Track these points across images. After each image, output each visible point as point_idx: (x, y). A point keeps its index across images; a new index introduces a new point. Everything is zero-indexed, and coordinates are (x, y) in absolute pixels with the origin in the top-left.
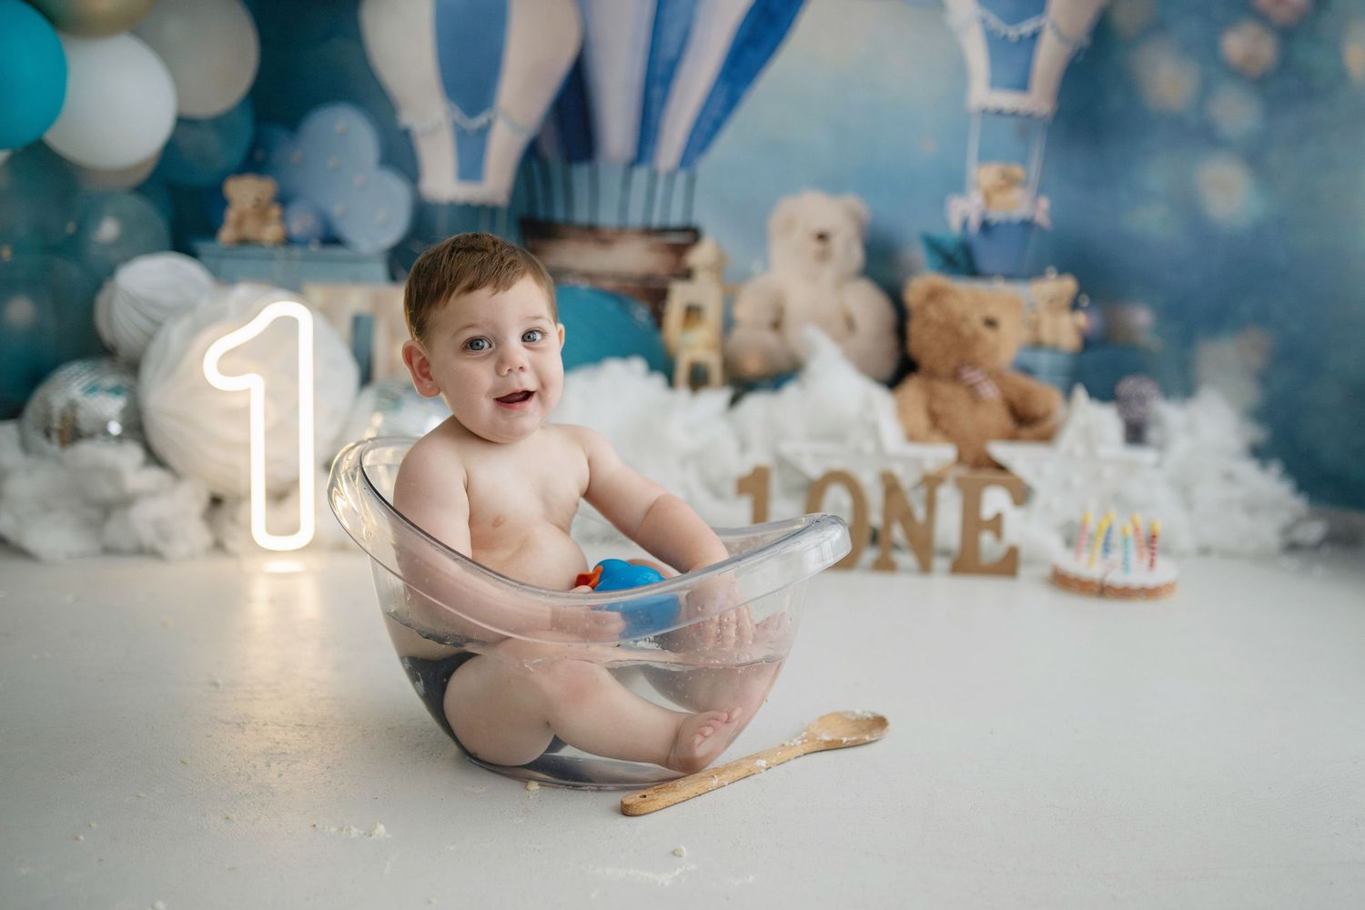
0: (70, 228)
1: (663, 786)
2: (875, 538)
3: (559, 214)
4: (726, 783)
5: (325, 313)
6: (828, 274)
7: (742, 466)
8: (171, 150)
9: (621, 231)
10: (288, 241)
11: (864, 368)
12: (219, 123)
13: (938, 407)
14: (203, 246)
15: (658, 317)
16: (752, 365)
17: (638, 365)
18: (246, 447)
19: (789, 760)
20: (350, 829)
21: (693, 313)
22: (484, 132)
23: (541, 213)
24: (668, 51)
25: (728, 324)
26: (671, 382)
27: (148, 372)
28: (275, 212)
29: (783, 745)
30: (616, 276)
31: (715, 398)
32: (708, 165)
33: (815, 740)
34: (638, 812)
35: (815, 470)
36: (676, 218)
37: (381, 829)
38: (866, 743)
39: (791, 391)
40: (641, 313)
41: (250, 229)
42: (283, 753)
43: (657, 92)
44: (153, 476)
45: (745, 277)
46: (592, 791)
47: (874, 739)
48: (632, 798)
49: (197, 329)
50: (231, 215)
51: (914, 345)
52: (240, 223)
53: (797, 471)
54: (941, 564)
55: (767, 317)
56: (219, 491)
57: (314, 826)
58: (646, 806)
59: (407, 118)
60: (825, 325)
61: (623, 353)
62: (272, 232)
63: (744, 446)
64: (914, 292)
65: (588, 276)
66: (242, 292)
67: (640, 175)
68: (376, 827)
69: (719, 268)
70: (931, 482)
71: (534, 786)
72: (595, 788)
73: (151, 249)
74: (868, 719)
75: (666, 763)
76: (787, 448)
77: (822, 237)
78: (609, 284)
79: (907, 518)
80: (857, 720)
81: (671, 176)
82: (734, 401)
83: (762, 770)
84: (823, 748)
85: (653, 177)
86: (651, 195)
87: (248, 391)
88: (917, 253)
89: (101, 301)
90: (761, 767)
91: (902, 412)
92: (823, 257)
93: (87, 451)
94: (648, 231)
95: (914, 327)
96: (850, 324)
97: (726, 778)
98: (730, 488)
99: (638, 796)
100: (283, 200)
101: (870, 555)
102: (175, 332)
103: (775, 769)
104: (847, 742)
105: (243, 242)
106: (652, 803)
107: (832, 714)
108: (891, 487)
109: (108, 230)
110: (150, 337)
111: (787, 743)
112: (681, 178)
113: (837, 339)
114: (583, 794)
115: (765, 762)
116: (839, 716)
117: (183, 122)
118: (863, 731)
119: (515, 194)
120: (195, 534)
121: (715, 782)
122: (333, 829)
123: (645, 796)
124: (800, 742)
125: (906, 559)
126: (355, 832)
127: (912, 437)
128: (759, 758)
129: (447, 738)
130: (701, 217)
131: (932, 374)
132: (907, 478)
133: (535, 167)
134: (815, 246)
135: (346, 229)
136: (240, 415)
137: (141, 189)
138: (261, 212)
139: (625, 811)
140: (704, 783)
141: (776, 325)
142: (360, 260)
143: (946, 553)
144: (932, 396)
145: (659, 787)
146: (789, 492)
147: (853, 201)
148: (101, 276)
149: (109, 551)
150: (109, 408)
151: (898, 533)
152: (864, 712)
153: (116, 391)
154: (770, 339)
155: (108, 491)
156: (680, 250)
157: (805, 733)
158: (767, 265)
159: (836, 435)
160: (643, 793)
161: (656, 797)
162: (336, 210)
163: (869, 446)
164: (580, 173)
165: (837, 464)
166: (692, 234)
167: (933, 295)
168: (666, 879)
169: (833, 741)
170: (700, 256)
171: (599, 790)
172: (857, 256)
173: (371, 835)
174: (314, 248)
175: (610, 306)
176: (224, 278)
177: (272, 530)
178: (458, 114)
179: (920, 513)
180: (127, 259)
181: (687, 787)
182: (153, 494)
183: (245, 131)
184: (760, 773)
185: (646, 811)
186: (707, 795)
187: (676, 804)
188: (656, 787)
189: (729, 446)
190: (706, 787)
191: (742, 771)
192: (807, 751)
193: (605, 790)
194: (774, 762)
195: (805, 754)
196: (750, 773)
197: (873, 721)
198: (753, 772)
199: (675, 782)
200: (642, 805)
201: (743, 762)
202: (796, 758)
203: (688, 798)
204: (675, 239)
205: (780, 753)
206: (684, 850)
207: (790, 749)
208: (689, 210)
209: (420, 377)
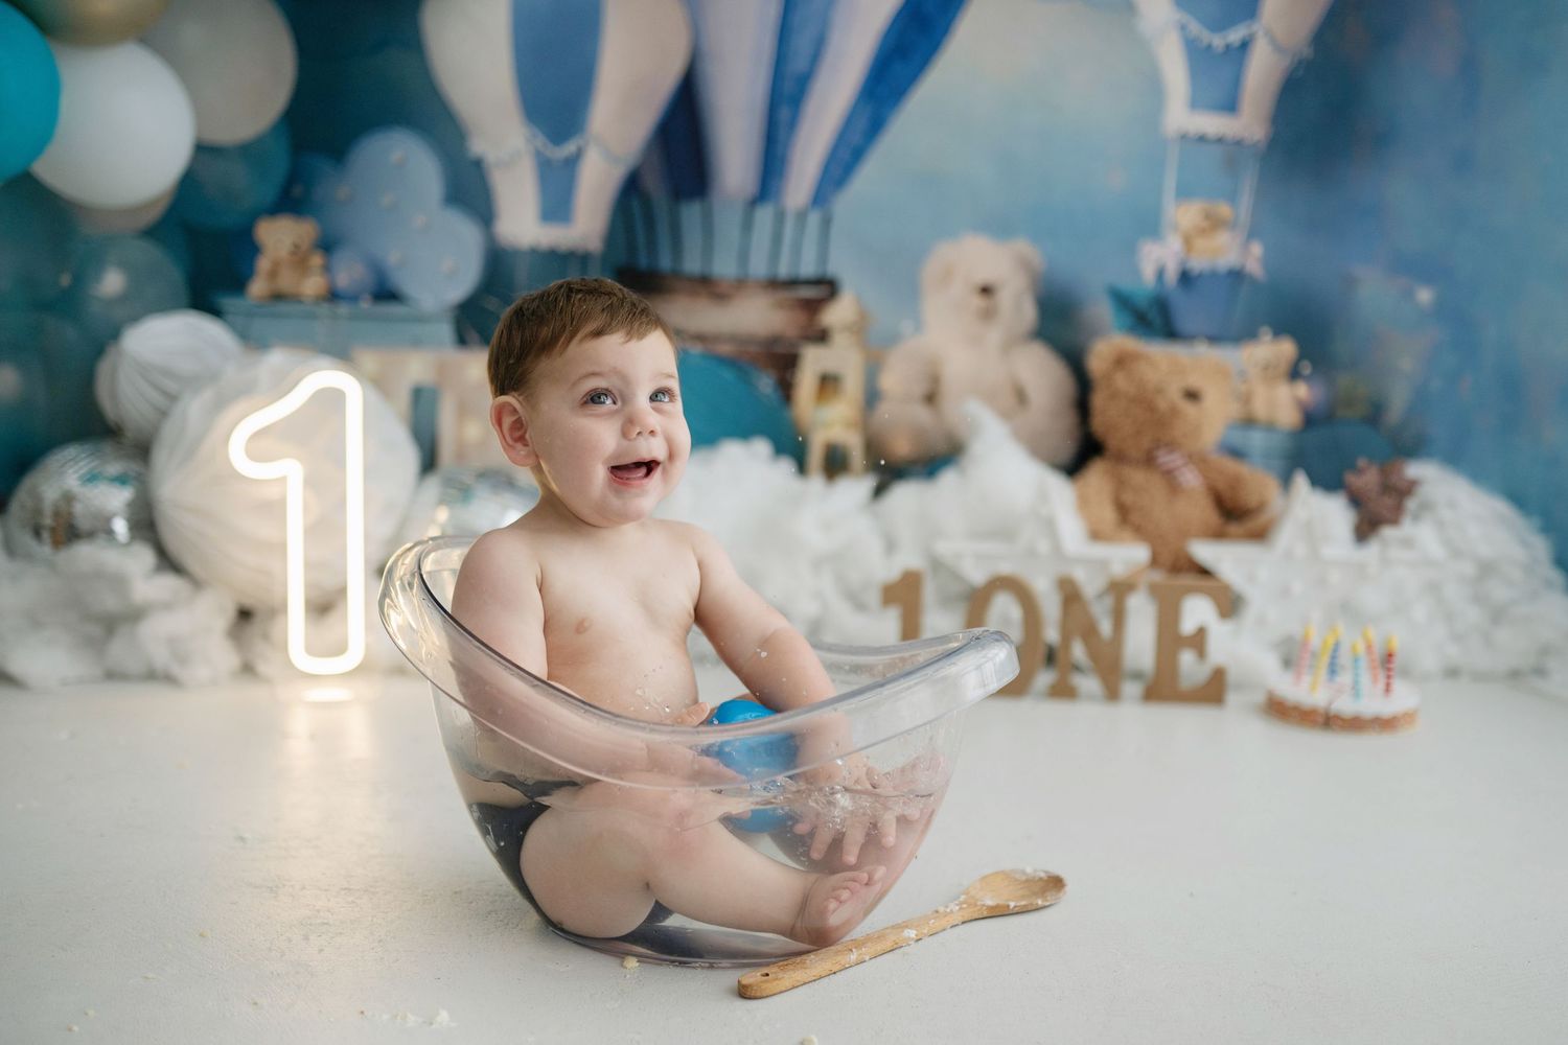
0: (65, 280)
1: (789, 962)
2: (1051, 657)
3: (665, 263)
4: (867, 958)
5: (378, 384)
6: (994, 335)
7: (889, 570)
8: (189, 182)
9: (741, 283)
10: (333, 296)
11: (1037, 450)
12: (247, 151)
13: (1127, 497)
14: (228, 303)
15: (786, 388)
16: (902, 446)
17: (761, 447)
18: (281, 548)
19: (945, 929)
20: (404, 1017)
21: (828, 384)
22: (572, 163)
23: (643, 262)
24: (798, 64)
25: (872, 397)
26: (802, 468)
27: (160, 457)
28: (317, 260)
29: (937, 912)
30: (733, 338)
31: (855, 488)
32: (846, 202)
33: (976, 905)
34: (758, 994)
35: (977, 576)
36: (808, 269)
37: (444, 1016)
38: (1039, 909)
39: (948, 479)
40: (766, 383)
41: (286, 282)
42: (324, 923)
43: (784, 113)
44: (166, 585)
45: (893, 339)
46: (703, 968)
47: (1048, 903)
48: (751, 977)
49: (221, 404)
50: (263, 264)
51: (1098, 423)
52: (273, 274)
53: (956, 576)
54: (1131, 689)
55: (919, 389)
56: (248, 602)
57: (362, 1012)
58: (770, 987)
59: (478, 146)
60: (990, 398)
61: (744, 433)
62: (313, 285)
63: (891, 546)
64: (1099, 357)
66: (276, 358)
67: (764, 216)
68: (438, 1014)
69: (860, 329)
70: (1119, 590)
71: (631, 963)
72: (707, 965)
73: (164, 306)
74: (1041, 879)
75: (791, 933)
76: (944, 548)
77: (986, 291)
78: (725, 349)
79: (1089, 633)
80: (1027, 881)
81: (802, 216)
82: (879, 491)
83: (912, 942)
84: (985, 914)
85: (780, 217)
86: (776, 241)
87: (283, 480)
88: (1102, 311)
89: (104, 369)
90: (910, 939)
91: (1083, 503)
92: (988, 315)
93: (85, 553)
94: (774, 284)
95: (1098, 400)
96: (1021, 397)
97: (866, 952)
98: (873, 598)
99: (759, 974)
100: (327, 245)
101: (1044, 679)
102: (193, 408)
103: (927, 941)
104: (1015, 907)
105: (278, 297)
106: (776, 982)
107: (997, 874)
108: (1070, 595)
109: (112, 282)
110: (164, 414)
111: (941, 909)
112: (814, 219)
113: (1005, 415)
114: (693, 971)
115: (915, 932)
116: (1007, 876)
117: (203, 151)
118: (1035, 894)
119: (610, 238)
120: (219, 656)
121: (853, 957)
122: (385, 1017)
123: (767, 975)
124: (957, 908)
125: (1088, 684)
126: (412, 1019)
127: (1096, 535)
128: (907, 927)
129: (526, 904)
130: (837, 267)
131: (1121, 458)
132: (1090, 585)
133: (635, 204)
134: (978, 301)
135: (406, 283)
136: (275, 509)
137: (153, 233)
138: (299, 261)
139: (744, 993)
140: (839, 958)
141: (931, 398)
142: (421, 319)
143: (1137, 676)
144: (1120, 485)
145: (785, 963)
146: (946, 601)
147: (1023, 246)
148: (103, 340)
149: (112, 676)
150: (114, 499)
151: (1078, 652)
152: (1035, 871)
153: (121, 480)
154: (922, 414)
155: (110, 603)
156: (813, 307)
157: (963, 897)
158: (919, 326)
159: (1003, 531)
160: (765, 971)
161: (780, 975)
162: (392, 258)
163: (1043, 547)
164: (691, 213)
165: (1005, 568)
166: (828, 287)
167: (1121, 361)
169: (997, 907)
170: (837, 314)
171: (711, 967)
172: (1029, 314)
173: (431, 1024)
174: (366, 306)
175: (728, 375)
176: (253, 341)
177: (313, 650)
178: (541, 141)
179: (1106, 627)
180: (135, 318)
181: (818, 963)
182: (168, 606)
183: (280, 165)
184: (909, 945)
185: (768, 992)
186: (842, 972)
187: (805, 984)
188: (781, 963)
189: (873, 547)
190: (843, 963)
191: (888, 945)
192: (966, 919)
193: (718, 968)
194: (926, 931)
195: (963, 923)
196: (895, 946)
197: (1046, 881)
198: (900, 945)
199: (804, 957)
200: (764, 986)
201: (888, 931)
202: (952, 927)
203: (821, 978)
204: (808, 293)
205: (932, 921)
206: (815, 1040)
207: (945, 916)
208: (823, 257)
209: (511, 442)
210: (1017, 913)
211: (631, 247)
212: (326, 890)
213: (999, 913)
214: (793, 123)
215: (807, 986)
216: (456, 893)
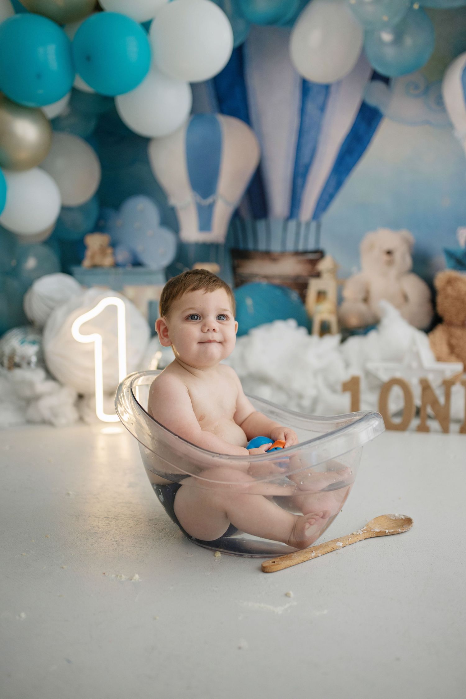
0: (14, 263)
1: (285, 556)
2: (418, 412)
3: (251, 246)
4: (319, 555)
5: (133, 301)
6: (393, 272)
7: (345, 376)
8: (60, 222)
9: (283, 254)
10: (116, 265)
11: (412, 322)
12: (82, 208)
13: (454, 342)
14: (75, 269)
15: (303, 298)
16: (354, 321)
17: (292, 323)
18: (93, 370)
19: (356, 542)
20: (121, 576)
21: (321, 295)
22: (211, 207)
23: (241, 246)
24: (305, 160)
25: (340, 300)
26: (310, 332)
27: (47, 333)
28: (109, 251)
29: (353, 534)
30: (280, 277)
31: (333, 340)
32: (327, 218)
33: (371, 531)
34: (270, 571)
35: (385, 377)
36: (311, 246)
37: (137, 577)
38: (399, 533)
39: (372, 335)
40: (294, 296)
41: (98, 260)
42: (95, 533)
43: (299, 181)
44: (49, 385)
45: (349, 275)
46: (248, 557)
47: (404, 531)
48: (267, 562)
49: (69, 312)
50: (89, 253)
51: (440, 309)
52: (93, 257)
53: (376, 378)
54: (454, 427)
55: (361, 296)
56: (82, 391)
57: (104, 573)
58: (275, 568)
59: (174, 201)
60: (391, 299)
61: (284, 317)
62: (108, 261)
63: (347, 365)
64: (440, 280)
65: (266, 277)
66: (92, 292)
67: (292, 224)
68: (134, 576)
69: (334, 271)
70: (448, 385)
71: (218, 554)
72: (250, 556)
73: (50, 272)
74: (402, 519)
76: (371, 366)
77: (389, 253)
78: (277, 281)
79: (435, 402)
80: (396, 520)
81: (308, 225)
82: (343, 340)
83: (341, 548)
84: (375, 535)
85: (299, 225)
86: (298, 234)
87: (93, 343)
88: (441, 259)
89: (27, 298)
90: (340, 546)
91: (433, 345)
92: (390, 263)
93: (18, 373)
94: (297, 253)
95: (440, 299)
96: (406, 298)
97: (319, 552)
98: (339, 388)
99: (271, 562)
100: (113, 245)
101: (415, 422)
102: (59, 314)
103: (348, 547)
104: (389, 532)
105: (95, 266)
106: (278, 566)
107: (382, 516)
108: (426, 386)
109: (31, 263)
110: (48, 315)
111: (355, 533)
112: (313, 225)
113: (398, 307)
114: (243, 559)
115: (342, 543)
116: (387, 517)
117: (65, 209)
118: (399, 526)
119: (228, 237)
120: (71, 413)
121: (313, 554)
122: (113, 576)
123: (274, 562)
124: (362, 532)
125: (434, 425)
126: (124, 577)
127: (439, 359)
128: (338, 541)
129: (175, 525)
130: (324, 245)
131: (451, 324)
132: (435, 382)
133: (238, 223)
134: (385, 258)
135: (144, 258)
136: (90, 354)
137: (47, 243)
138: (103, 251)
139: (264, 570)
140: (306, 555)
141: (366, 300)
142: (151, 273)
143: (458, 421)
144: (450, 336)
145: (283, 557)
146: (371, 388)
147: (405, 233)
149: (30, 422)
150: (31, 351)
151: (429, 410)
152: (400, 515)
153: (34, 343)
154: (362, 307)
155: (27, 393)
156: (314, 263)
157: (365, 527)
158: (360, 269)
159: (397, 358)
160: (274, 560)
161: (280, 563)
162: (139, 248)
163: (415, 364)
164: (261, 225)
165: (398, 375)
166: (320, 254)
167: (450, 282)
168: (279, 610)
169: (380, 532)
170: (324, 265)
171: (252, 557)
172: (408, 262)
173: (131, 580)
174: (129, 269)
175: (278, 292)
177: (106, 412)
178: (199, 198)
179: (442, 400)
180: (39, 277)
181: (298, 557)
182: (50, 394)
183: (94, 212)
184: (339, 549)
185: (274, 570)
186: (308, 561)
187: (291, 566)
188: (281, 557)
189: (339, 365)
190: (309, 557)
191: (329, 549)
192: (365, 538)
193: (255, 558)
194: (347, 543)
196: (333, 550)
197: (404, 520)
198: (335, 549)
199: (292, 554)
200: (272, 567)
201: (330, 543)
202: (359, 541)
203: (298, 564)
204: (312, 257)
205: (350, 538)
206: (292, 594)
207: (357, 536)
208: (317, 240)
209: (163, 337)
210: (390, 535)
211: (237, 241)
212: (98, 518)
213: (381, 535)
214: (303, 185)
215: (292, 567)
216: (150, 520)
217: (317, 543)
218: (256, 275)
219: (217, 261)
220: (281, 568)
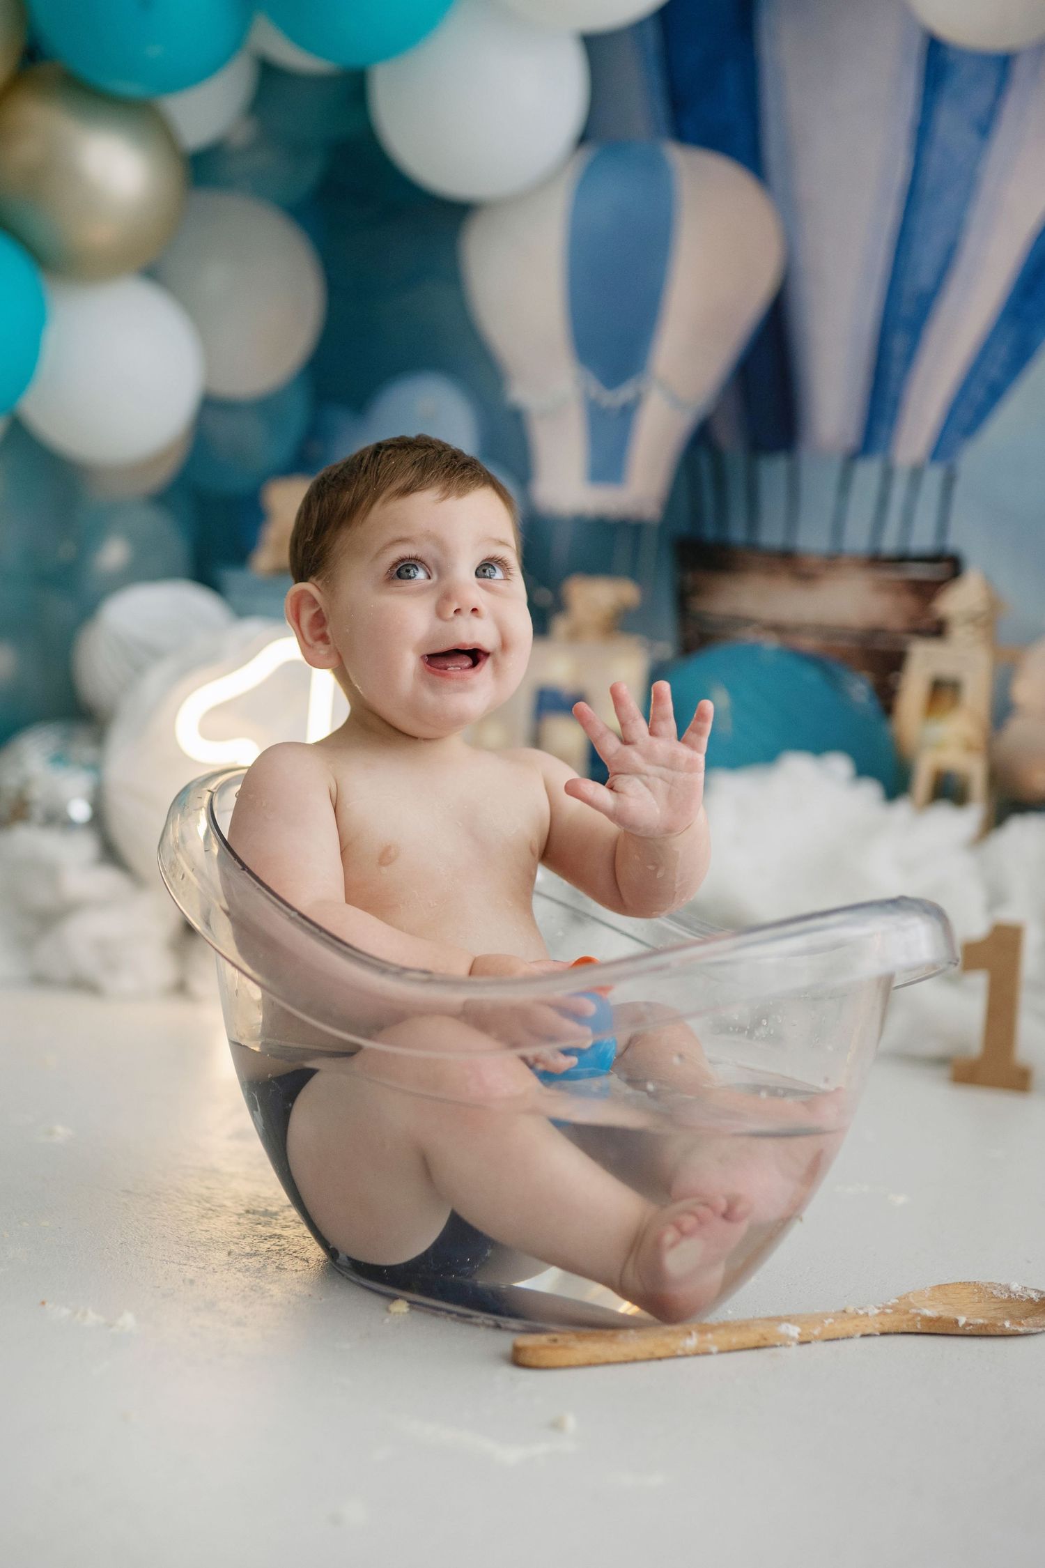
0: (68, 551)
1: (597, 1333)
3: (737, 532)
4: (714, 1349)
9: (833, 560)
12: (265, 406)
14: (230, 576)
15: (886, 697)
17: (840, 765)
19: (850, 1337)
20: (86, 1313)
21: (943, 692)
22: (628, 413)
23: (710, 532)
24: (923, 277)
25: (1002, 711)
26: (890, 794)
29: (844, 1311)
30: (821, 630)
33: (907, 1312)
34: (539, 1364)
36: (922, 539)
37: (129, 1320)
40: (860, 689)
43: (899, 343)
47: (1021, 1330)
48: (532, 1339)
50: (271, 534)
52: (280, 545)
58: (550, 1355)
59: (521, 393)
61: (817, 746)
63: (996, 898)
65: (777, 628)
67: (868, 474)
68: (121, 1316)
69: (989, 620)
71: (401, 1309)
73: (158, 576)
74: (1031, 1300)
78: (808, 643)
80: (1010, 1300)
81: (916, 475)
83: (794, 1344)
84: (919, 1327)
85: (888, 475)
86: (883, 502)
89: (81, 643)
90: (788, 1337)
94: (876, 560)
97: (716, 1340)
99: (545, 1340)
103: (819, 1348)
104: (967, 1324)
106: (562, 1351)
107: (966, 1284)
109: (114, 554)
111: (853, 1309)
112: (933, 478)
115: (800, 1330)
116: (978, 1289)
119: (671, 503)
121: (692, 1342)
122: (65, 1311)
123: (556, 1342)
124: (877, 1311)
126: (92, 1318)
128: (789, 1321)
130: (962, 538)
133: (704, 461)
137: (163, 499)
139: (518, 1359)
140: (668, 1340)
145: (589, 1332)
149: (41, 980)
156: (926, 591)
157: (893, 1299)
160: (555, 1335)
161: (572, 1345)
164: (773, 471)
166: (949, 566)
169: (939, 1319)
170: (959, 601)
173: (112, 1327)
175: (811, 676)
178: (595, 388)
181: (636, 1339)
183: (296, 415)
184: (785, 1345)
185: (556, 1363)
186: (671, 1361)
188: (584, 1331)
190: (672, 1348)
191: (751, 1337)
192: (886, 1329)
194: (819, 1332)
195: (883, 1334)
196: (762, 1343)
197: (1037, 1304)
198: (771, 1342)
200: (547, 1356)
201: (758, 1321)
202: (863, 1336)
203: (635, 1360)
204: (920, 572)
205: (831, 1320)
206: (571, 1422)
207: (854, 1318)
208: (942, 527)
209: (309, 640)
210: (971, 1336)
211: (696, 515)
213: (940, 1329)
214: (910, 357)
217: (712, 1318)
218: (748, 621)
219: (633, 574)
220: (573, 1362)
